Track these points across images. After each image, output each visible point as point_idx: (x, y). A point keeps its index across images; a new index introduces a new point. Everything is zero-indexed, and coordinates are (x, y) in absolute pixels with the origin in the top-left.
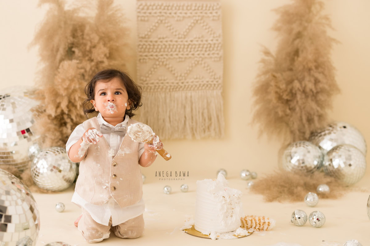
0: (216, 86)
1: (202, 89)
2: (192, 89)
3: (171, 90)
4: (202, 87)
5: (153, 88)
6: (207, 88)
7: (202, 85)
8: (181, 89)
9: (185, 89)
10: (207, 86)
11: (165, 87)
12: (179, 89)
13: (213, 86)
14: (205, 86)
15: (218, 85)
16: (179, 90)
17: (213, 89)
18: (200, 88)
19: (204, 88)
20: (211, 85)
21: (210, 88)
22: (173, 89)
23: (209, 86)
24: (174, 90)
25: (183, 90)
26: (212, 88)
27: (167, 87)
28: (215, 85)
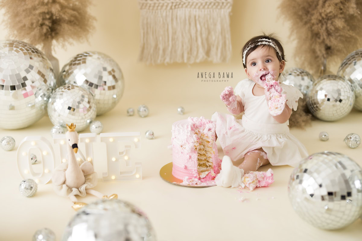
0: (225, 4)
1: (208, 8)
2: (197, 7)
3: (173, 7)
4: (209, 5)
5: (152, 5)
6: (214, 7)
7: (208, 4)
8: (184, 6)
9: (189, 6)
10: (214, 4)
11: (166, 4)
12: (183, 5)
13: (221, 4)
14: (212, 4)
15: (227, 4)
16: (182, 7)
17: (221, 8)
18: (206, 7)
19: (210, 6)
20: (219, 3)
21: (217, 6)
22: (175, 6)
23: (217, 4)
24: (177, 7)
25: (186, 7)
26: (219, 7)
27: (168, 4)
28: (223, 3)
